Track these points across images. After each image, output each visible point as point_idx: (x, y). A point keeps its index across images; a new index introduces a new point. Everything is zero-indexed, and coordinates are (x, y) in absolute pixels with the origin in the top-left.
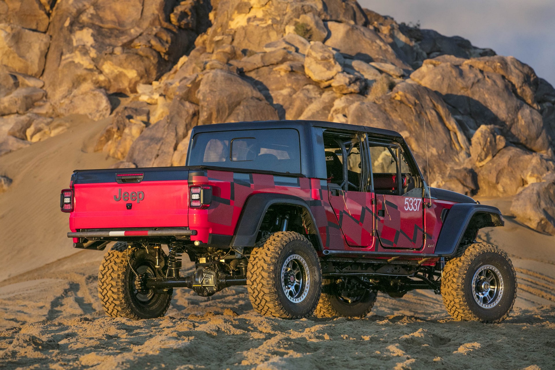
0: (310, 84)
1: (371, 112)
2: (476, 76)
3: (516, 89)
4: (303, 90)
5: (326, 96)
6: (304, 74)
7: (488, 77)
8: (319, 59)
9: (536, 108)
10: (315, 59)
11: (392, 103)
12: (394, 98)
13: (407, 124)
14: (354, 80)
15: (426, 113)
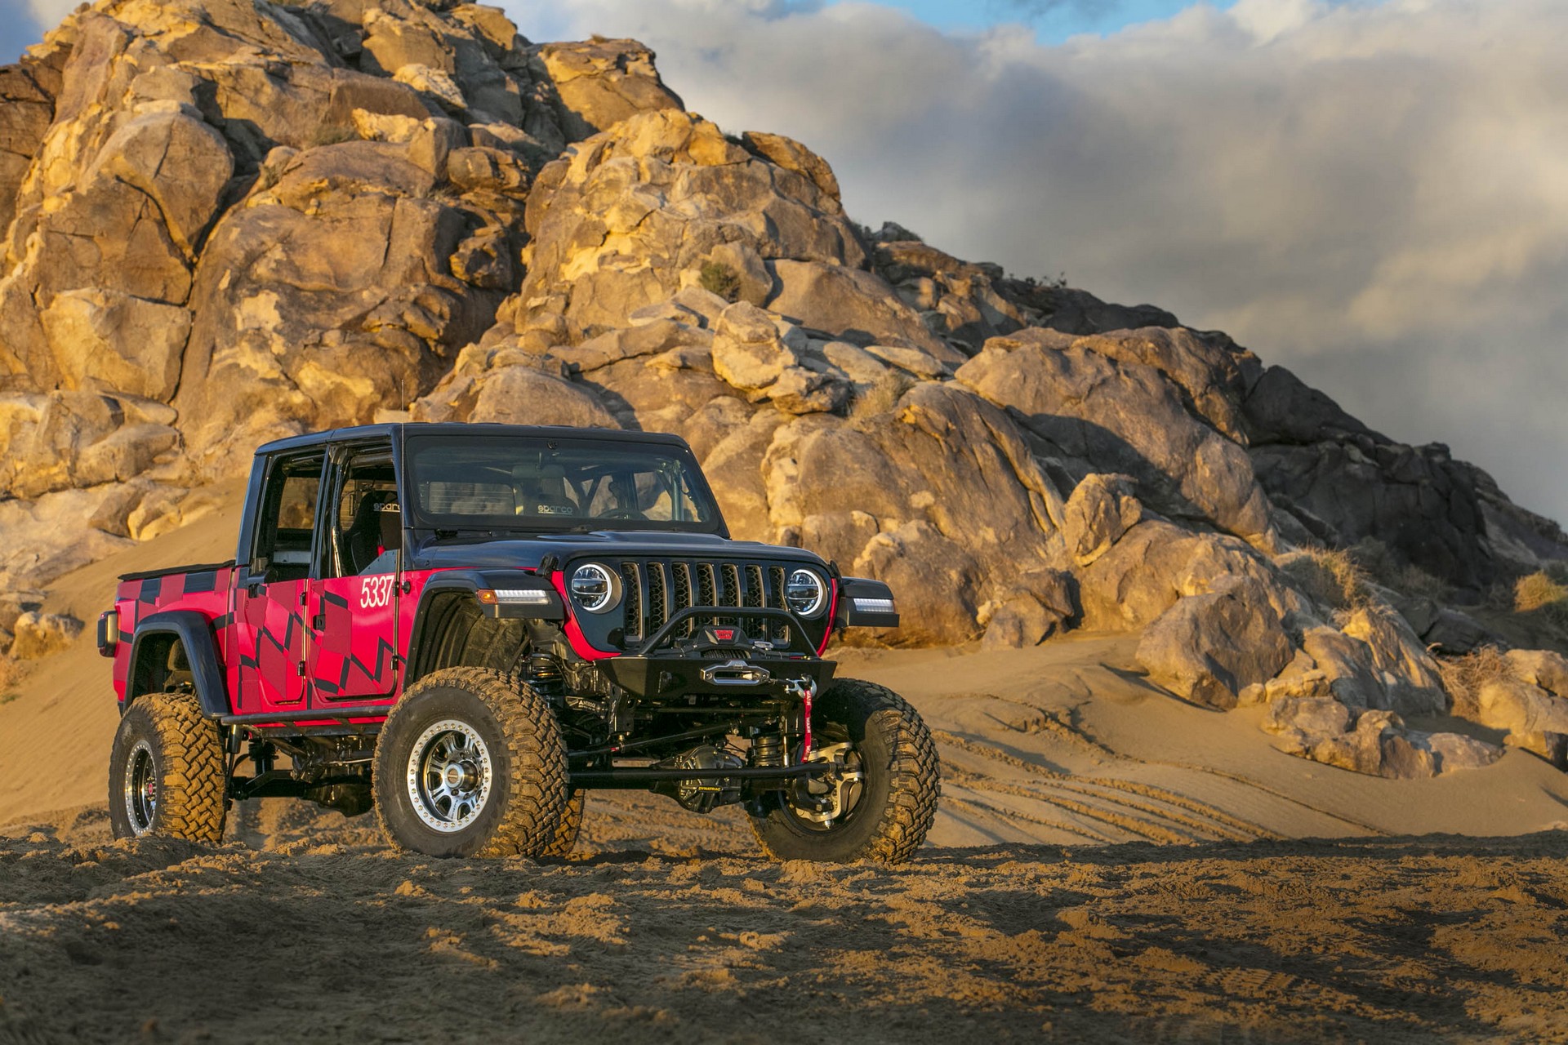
0: (725, 395)
1: (849, 451)
2: (1099, 371)
3: (1193, 400)
4: (709, 407)
5: (760, 419)
6: (713, 374)
7: (1126, 373)
8: (746, 339)
9: (1240, 441)
10: (736, 338)
11: (895, 430)
12: (901, 420)
13: (928, 476)
14: (818, 383)
15: (973, 453)
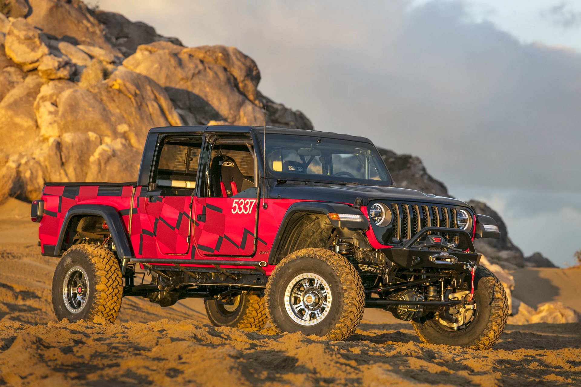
0: (11, 66)
1: (86, 101)
2: (196, 66)
3: (238, 84)
4: (3, 72)
5: (30, 80)
6: (5, 55)
7: (209, 68)
8: (23, 38)
9: (258, 105)
10: (18, 37)
11: (109, 92)
12: (111, 87)
13: (126, 116)
14: (63, 64)
15: (147, 106)
